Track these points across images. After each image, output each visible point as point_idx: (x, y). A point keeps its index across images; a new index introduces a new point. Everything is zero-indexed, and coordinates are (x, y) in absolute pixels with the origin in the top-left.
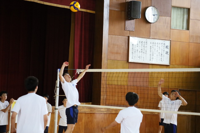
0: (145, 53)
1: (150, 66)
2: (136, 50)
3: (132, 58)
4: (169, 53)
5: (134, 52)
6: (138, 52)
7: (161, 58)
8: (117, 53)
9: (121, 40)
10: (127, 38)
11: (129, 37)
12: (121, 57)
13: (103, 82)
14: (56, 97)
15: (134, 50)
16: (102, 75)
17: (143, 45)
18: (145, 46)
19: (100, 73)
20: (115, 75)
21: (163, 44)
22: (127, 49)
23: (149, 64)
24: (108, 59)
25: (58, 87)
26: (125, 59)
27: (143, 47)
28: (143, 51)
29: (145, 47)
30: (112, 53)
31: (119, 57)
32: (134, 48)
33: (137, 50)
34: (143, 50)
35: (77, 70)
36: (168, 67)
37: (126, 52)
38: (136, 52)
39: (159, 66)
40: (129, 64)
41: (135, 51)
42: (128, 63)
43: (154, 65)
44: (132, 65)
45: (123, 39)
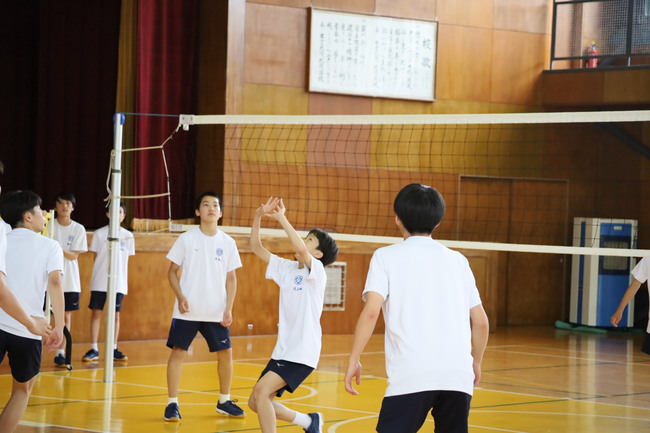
0: (358, 61)
1: (375, 104)
2: (332, 54)
3: (321, 78)
4: (432, 62)
5: (326, 59)
6: (339, 58)
7: (409, 80)
8: (273, 62)
9: (286, 19)
10: (304, 13)
11: (309, 11)
12: (284, 76)
13: (229, 154)
14: (111, 201)
15: (326, 53)
16: (228, 134)
17: (353, 38)
18: (360, 39)
19: (220, 129)
20: (267, 132)
21: (414, 34)
22: (304, 48)
23: (370, 98)
24: (244, 82)
25: (118, 171)
26: (299, 80)
27: (353, 42)
28: (353, 56)
29: (360, 43)
30: (258, 62)
31: (278, 75)
32: (325, 48)
33: (336, 54)
34: (353, 51)
35: (181, 116)
36: (429, 107)
37: (301, 59)
38: (332, 58)
39: (400, 106)
40: (312, 97)
41: (329, 56)
42: (306, 95)
43: (386, 103)
44: (321, 100)
45: (292, 15)
